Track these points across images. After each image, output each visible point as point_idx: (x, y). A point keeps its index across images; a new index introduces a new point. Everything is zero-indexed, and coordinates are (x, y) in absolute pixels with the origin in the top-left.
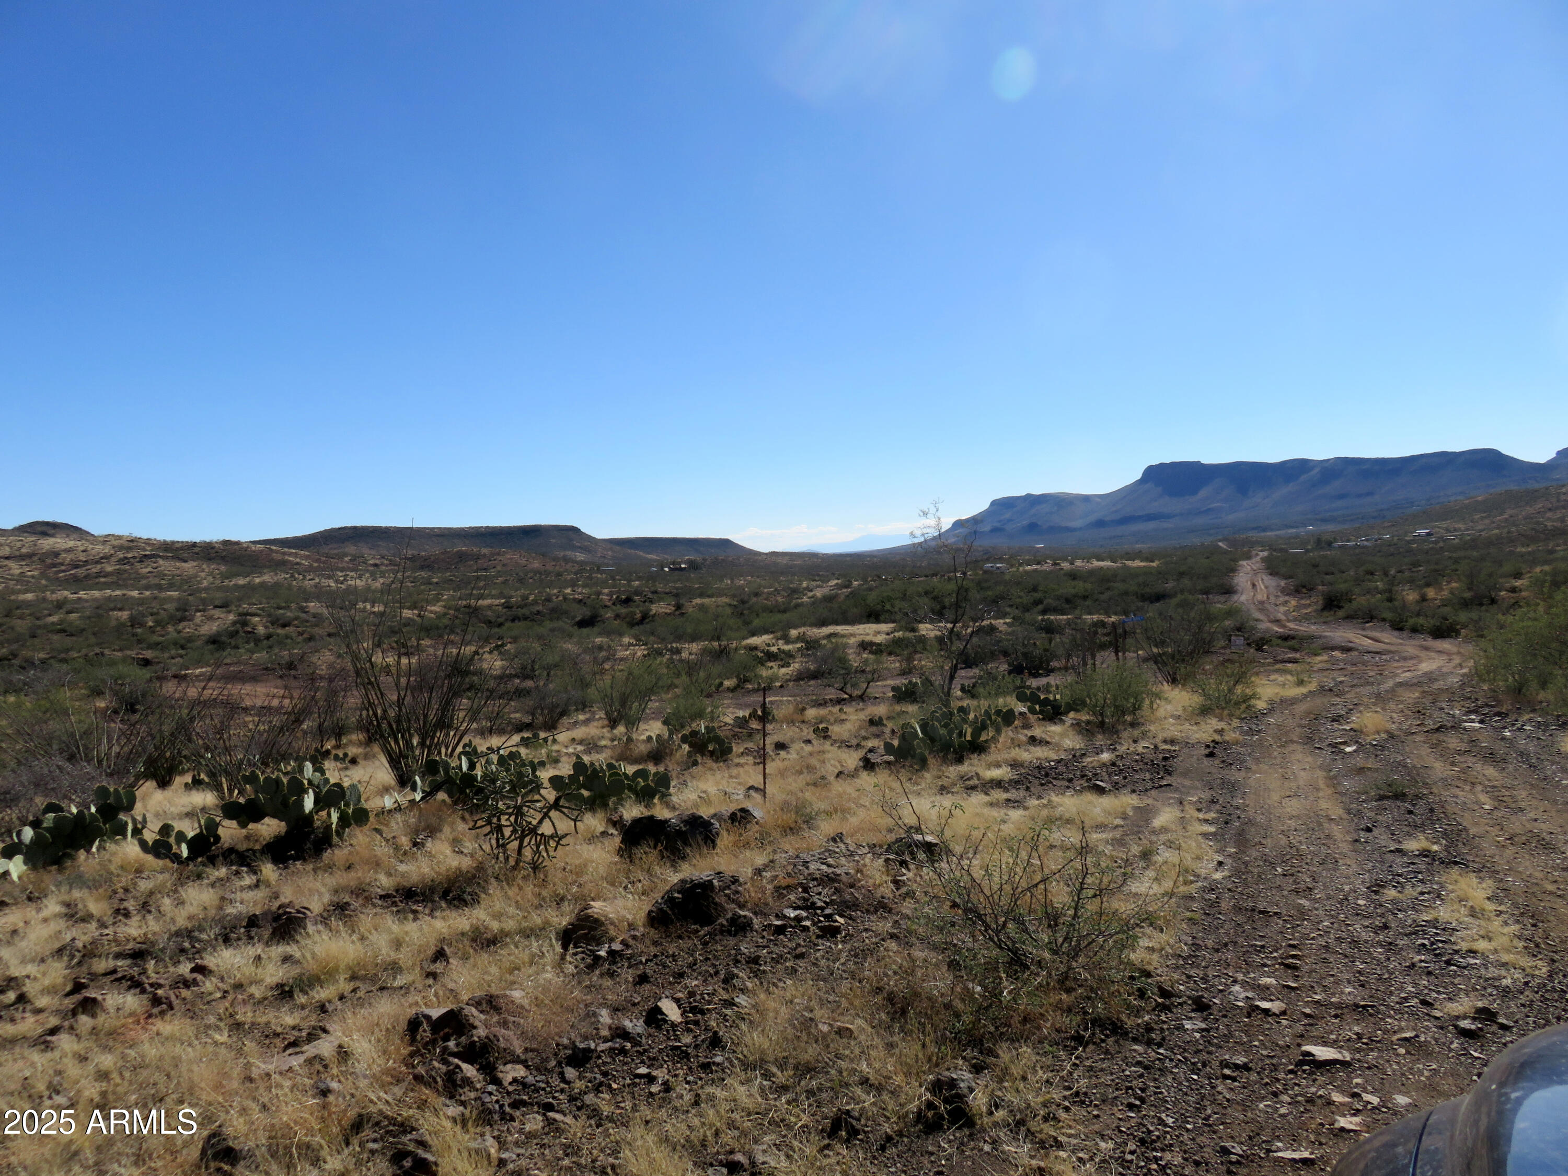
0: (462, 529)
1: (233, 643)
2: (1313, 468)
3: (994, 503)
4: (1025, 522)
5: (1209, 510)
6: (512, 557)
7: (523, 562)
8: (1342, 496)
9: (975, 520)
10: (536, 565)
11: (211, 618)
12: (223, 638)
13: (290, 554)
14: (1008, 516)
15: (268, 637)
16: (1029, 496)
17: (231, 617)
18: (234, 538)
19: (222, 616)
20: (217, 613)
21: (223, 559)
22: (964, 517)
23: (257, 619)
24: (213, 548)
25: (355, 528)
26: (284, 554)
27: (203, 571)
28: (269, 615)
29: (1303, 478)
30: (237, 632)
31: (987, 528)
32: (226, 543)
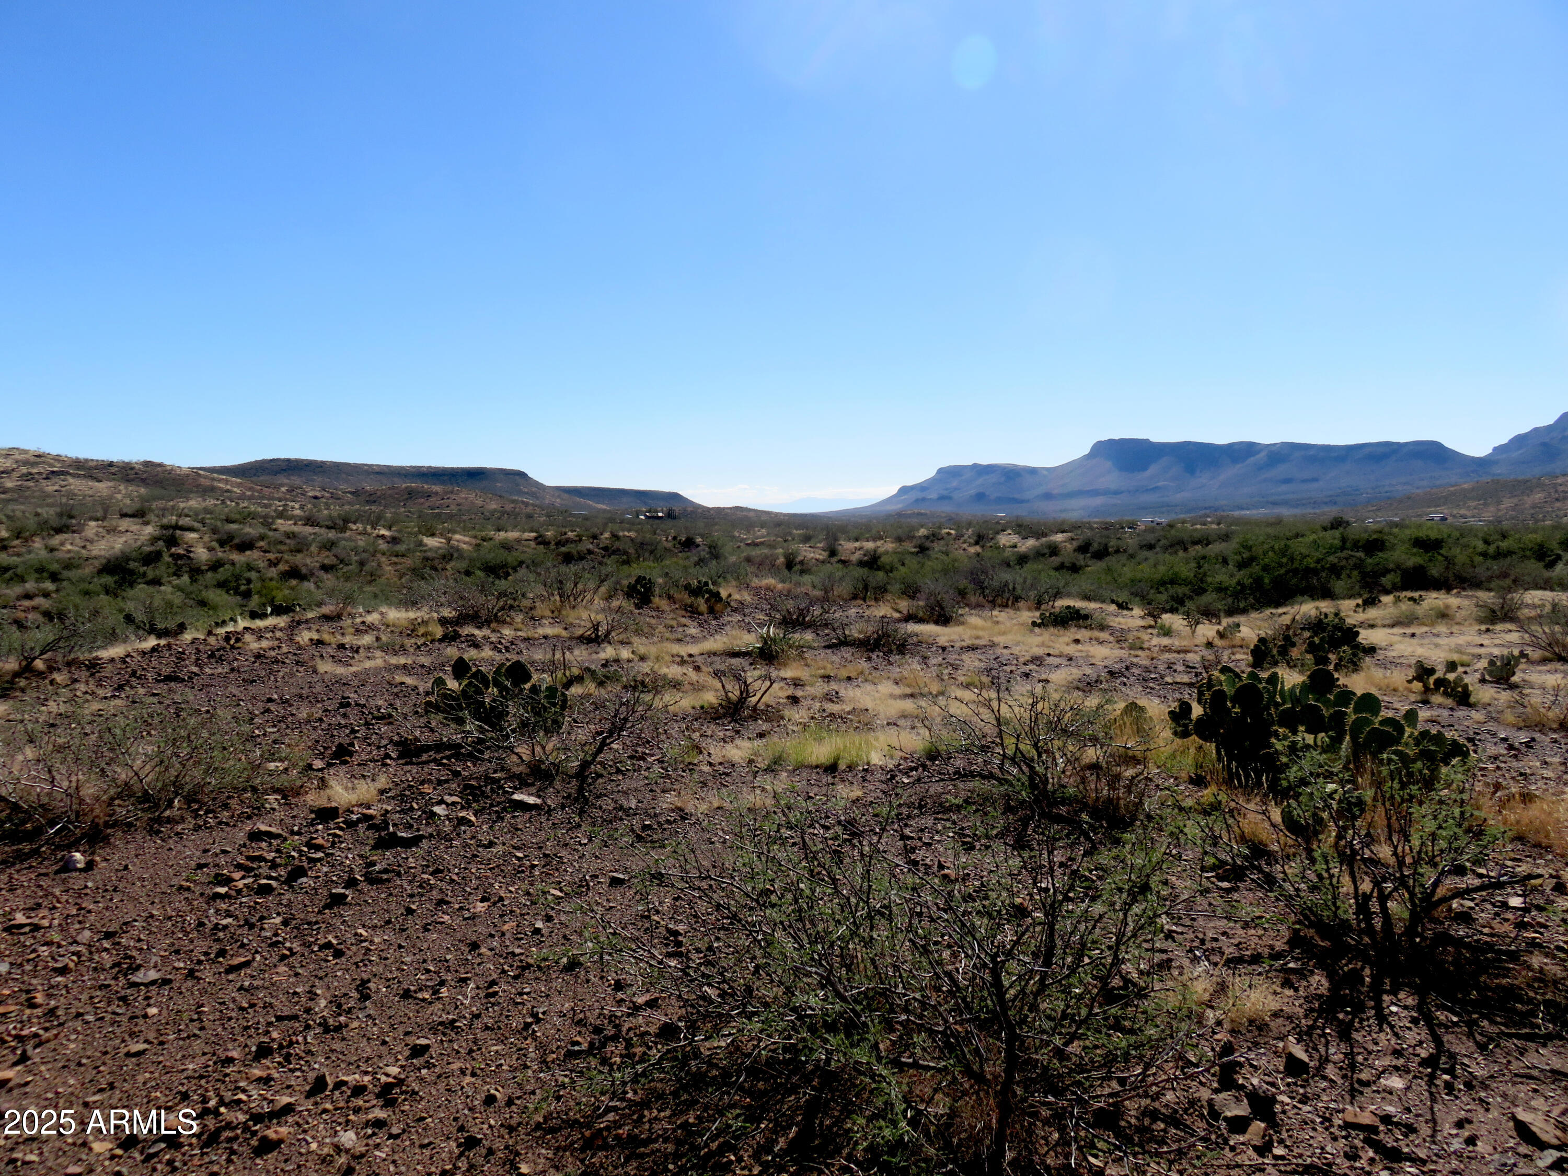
0: (402, 468)
1: (151, 574)
2: (1258, 452)
3: (940, 471)
4: (973, 492)
5: (1156, 489)
6: (467, 496)
7: (479, 502)
8: (1287, 481)
9: (922, 487)
10: (493, 506)
11: (112, 531)
12: (132, 565)
13: (220, 480)
14: (955, 484)
15: (215, 566)
16: (975, 466)
17: (149, 530)
18: (156, 459)
19: (134, 528)
20: (125, 524)
21: (143, 480)
22: (910, 483)
23: (193, 535)
24: (132, 469)
25: (288, 460)
26: (213, 479)
27: (120, 492)
28: (214, 531)
29: (1251, 460)
30: (157, 555)
31: (934, 496)
32: (147, 464)
